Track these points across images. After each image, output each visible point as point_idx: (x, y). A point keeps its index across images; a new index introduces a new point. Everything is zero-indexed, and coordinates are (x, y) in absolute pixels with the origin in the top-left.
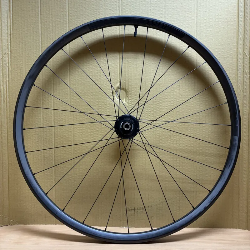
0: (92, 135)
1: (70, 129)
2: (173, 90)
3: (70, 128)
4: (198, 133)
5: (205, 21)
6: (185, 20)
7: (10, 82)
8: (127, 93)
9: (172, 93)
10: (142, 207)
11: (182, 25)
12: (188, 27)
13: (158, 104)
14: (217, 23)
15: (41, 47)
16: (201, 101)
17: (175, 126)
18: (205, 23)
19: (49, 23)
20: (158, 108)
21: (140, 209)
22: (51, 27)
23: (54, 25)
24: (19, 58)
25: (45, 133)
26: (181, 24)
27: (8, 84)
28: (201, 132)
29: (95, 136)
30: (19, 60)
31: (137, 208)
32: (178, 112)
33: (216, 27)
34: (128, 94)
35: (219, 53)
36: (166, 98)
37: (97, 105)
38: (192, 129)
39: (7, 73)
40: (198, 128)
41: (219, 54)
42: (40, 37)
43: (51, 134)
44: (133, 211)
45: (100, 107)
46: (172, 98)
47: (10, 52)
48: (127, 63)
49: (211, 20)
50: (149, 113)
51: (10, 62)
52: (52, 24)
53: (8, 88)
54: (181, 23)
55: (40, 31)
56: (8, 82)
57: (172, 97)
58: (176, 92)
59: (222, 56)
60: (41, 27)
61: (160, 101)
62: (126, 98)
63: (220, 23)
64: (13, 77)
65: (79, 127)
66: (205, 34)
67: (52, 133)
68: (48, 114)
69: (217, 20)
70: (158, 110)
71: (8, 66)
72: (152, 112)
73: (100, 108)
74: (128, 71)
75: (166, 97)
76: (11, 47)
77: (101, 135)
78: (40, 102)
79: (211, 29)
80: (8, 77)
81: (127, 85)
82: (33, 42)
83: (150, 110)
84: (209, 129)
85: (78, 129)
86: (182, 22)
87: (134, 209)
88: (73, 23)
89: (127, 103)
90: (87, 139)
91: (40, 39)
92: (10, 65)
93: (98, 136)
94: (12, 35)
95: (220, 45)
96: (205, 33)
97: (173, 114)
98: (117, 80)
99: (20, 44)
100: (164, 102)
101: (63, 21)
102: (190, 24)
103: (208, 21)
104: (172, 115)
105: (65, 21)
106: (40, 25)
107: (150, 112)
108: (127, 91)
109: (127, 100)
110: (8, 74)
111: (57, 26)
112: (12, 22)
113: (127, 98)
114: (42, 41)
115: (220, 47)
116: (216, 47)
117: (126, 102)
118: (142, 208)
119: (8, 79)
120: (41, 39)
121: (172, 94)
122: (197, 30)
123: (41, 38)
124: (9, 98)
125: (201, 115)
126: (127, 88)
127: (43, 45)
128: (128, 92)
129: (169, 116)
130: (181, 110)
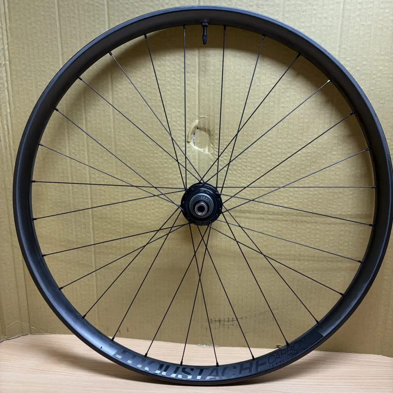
0: (153, 205)
1: (117, 195)
2: (291, 135)
3: (116, 193)
4: (330, 207)
5: (359, 6)
6: (321, 4)
7: (13, 114)
8: (212, 137)
9: (290, 139)
10: (232, 317)
11: (315, 14)
12: (326, 18)
13: (264, 157)
14: (382, 11)
15: (60, 53)
16: (339, 154)
17: (291, 196)
18: (359, 10)
19: (73, 8)
20: (264, 164)
21: (228, 321)
22: (77, 16)
23: (82, 12)
24: (24, 73)
25: (77, 200)
26: (314, 12)
27: (9, 118)
28: (334, 207)
29: (157, 208)
30: (24, 77)
31: (223, 319)
32: (298, 171)
33: (380, 18)
34: (213, 139)
35: (381, 68)
36: (279, 148)
37: (161, 156)
38: (320, 201)
39: (7, 100)
40: (330, 200)
41: (380, 70)
42: (59, 35)
43: (87, 202)
44: (218, 323)
45: (166, 161)
46: (289, 148)
47: (8, 62)
48: (212, 84)
49: (370, 5)
50: (249, 172)
51: (9, 79)
52: (78, 10)
53: (10, 125)
54: (315, 10)
55: (58, 24)
56: (9, 115)
57: (290, 145)
58: (295, 137)
59: (385, 74)
60: (59, 15)
61: (269, 153)
62: (209, 145)
63: (387, 11)
64: (18, 107)
65: (131, 193)
66: (357, 32)
67: (86, 200)
68: (79, 170)
69: (382, 6)
70: (263, 168)
71: (7, 88)
72: (253, 171)
73: (166, 163)
74: (214, 98)
75: (279, 146)
76: (9, 53)
77: (167, 205)
78: (66, 150)
79: (369, 23)
80: (8, 106)
81: (211, 124)
82: (46, 44)
83: (250, 168)
84: (350, 203)
85: (130, 195)
86: (315, 7)
87: (220, 321)
88: (116, 8)
89: (210, 154)
90: (144, 211)
91: (59, 37)
92: (10, 85)
93: (162, 208)
94: (8, 31)
95: (382, 53)
96: (357, 30)
97: (288, 175)
98: (195, 114)
99: (23, 48)
100: (274, 154)
101: (97, 4)
102: (331, 12)
103: (365, 7)
104: (288, 177)
105: (101, 4)
106: (57, 11)
107: (250, 170)
108: (212, 133)
109: (212, 149)
110: (9, 101)
111: (87, 14)
112: (8, 7)
113: (212, 145)
114: (62, 43)
115: (382, 57)
116: (376, 57)
117: (209, 151)
118: (232, 319)
119: (9, 110)
120: (61, 38)
121: (290, 141)
122: (342, 25)
123: (61, 35)
124: (13, 142)
125: (337, 179)
126: (211, 129)
127: (65, 50)
128: (213, 135)
129: (282, 178)
130: (303, 169)
